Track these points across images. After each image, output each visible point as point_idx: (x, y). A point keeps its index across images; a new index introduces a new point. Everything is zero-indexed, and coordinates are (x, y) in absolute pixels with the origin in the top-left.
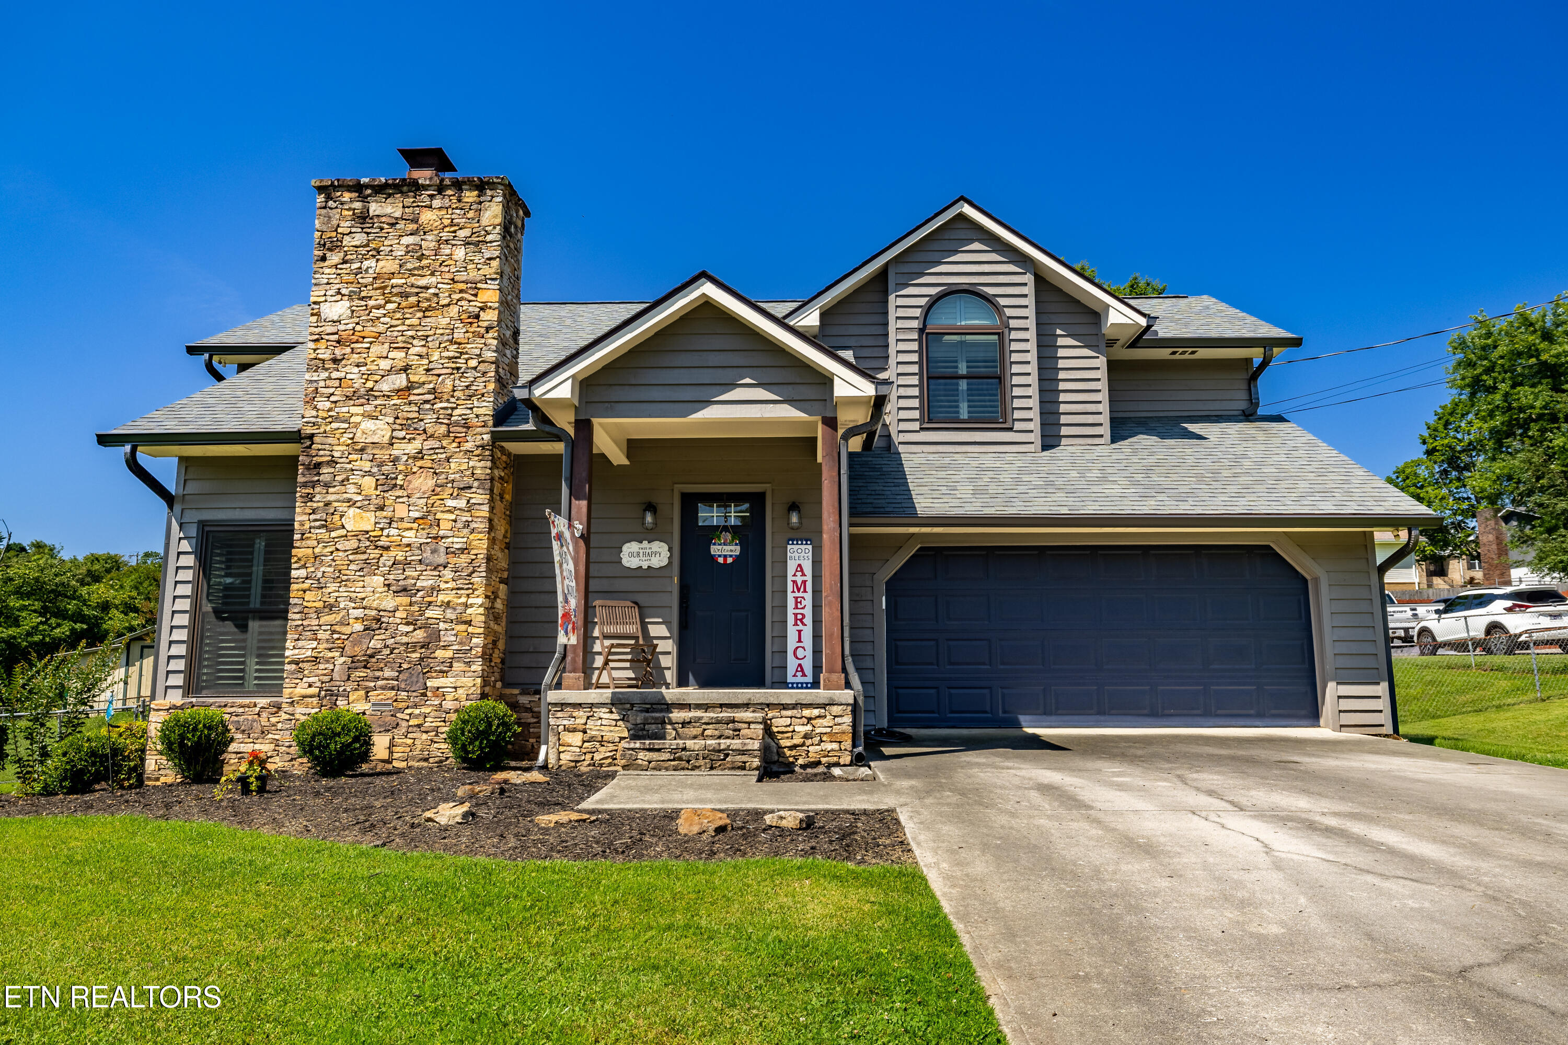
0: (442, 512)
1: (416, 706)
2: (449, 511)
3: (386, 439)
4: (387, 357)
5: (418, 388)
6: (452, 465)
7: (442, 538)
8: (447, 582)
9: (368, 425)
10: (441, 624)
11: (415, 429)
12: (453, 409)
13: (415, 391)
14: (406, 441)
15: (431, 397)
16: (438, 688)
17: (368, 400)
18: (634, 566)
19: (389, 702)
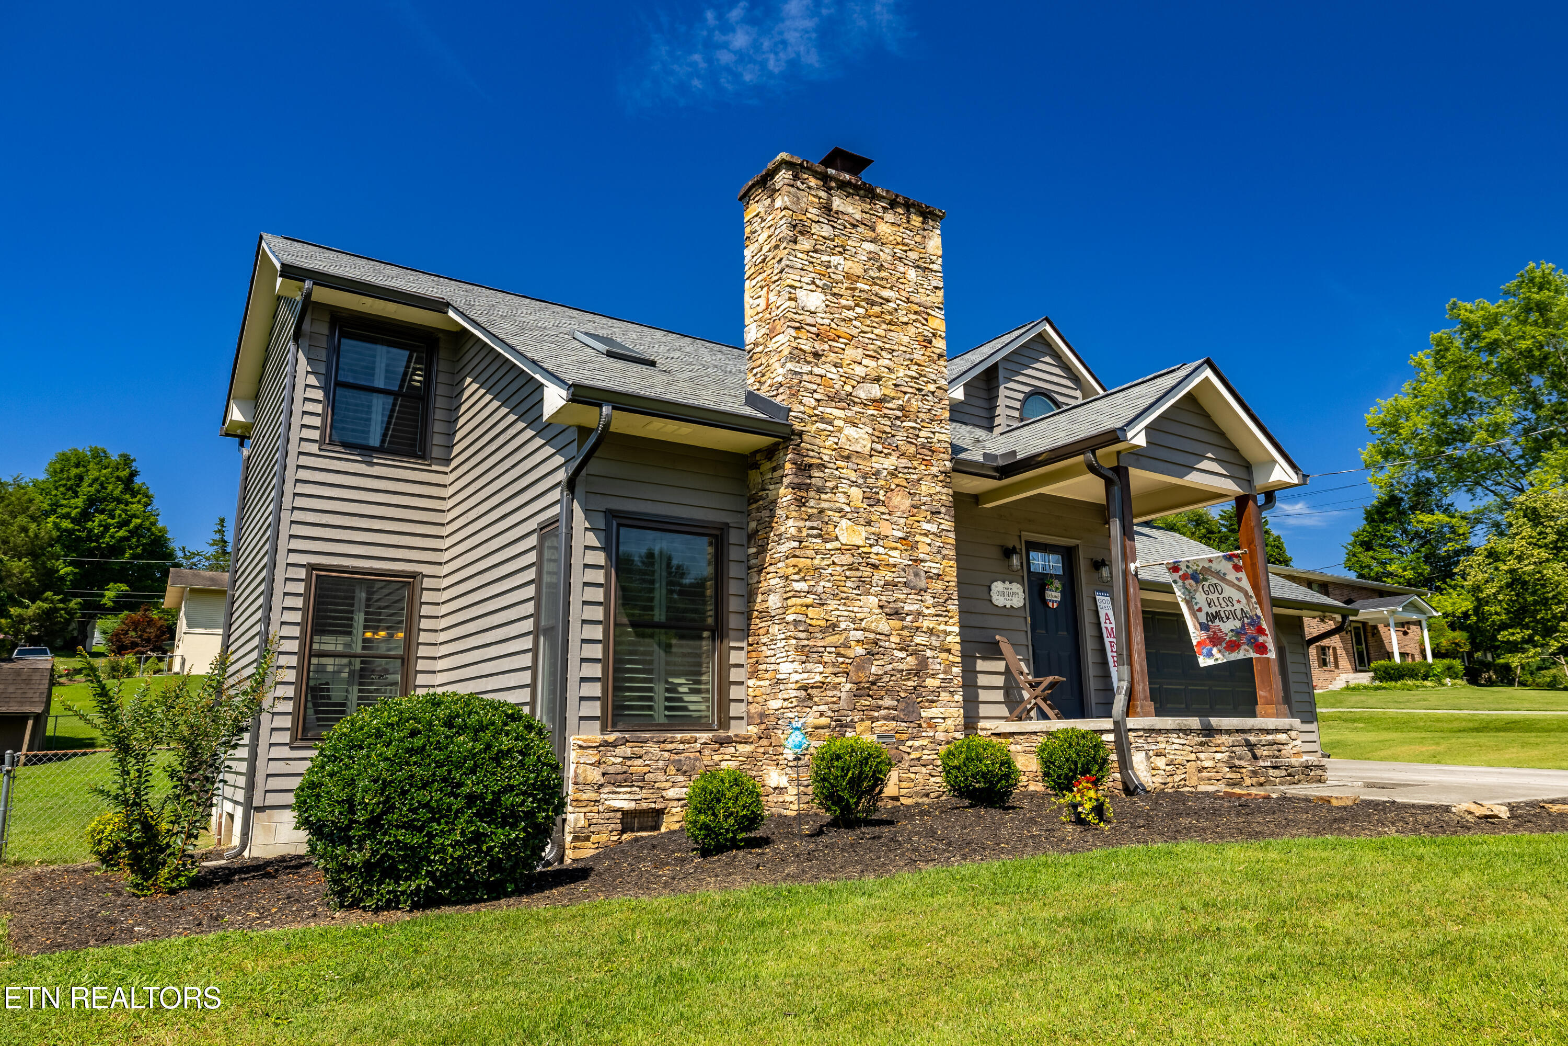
0: (921, 534)
1: (914, 738)
2: (926, 535)
3: (867, 450)
4: (860, 363)
5: (889, 402)
6: (923, 487)
7: (922, 561)
8: (928, 608)
9: (850, 431)
10: (928, 651)
11: (889, 444)
12: (920, 430)
13: (887, 405)
14: (883, 455)
15: (899, 414)
16: (932, 718)
17: (849, 405)
18: (1001, 605)
19: (892, 733)
